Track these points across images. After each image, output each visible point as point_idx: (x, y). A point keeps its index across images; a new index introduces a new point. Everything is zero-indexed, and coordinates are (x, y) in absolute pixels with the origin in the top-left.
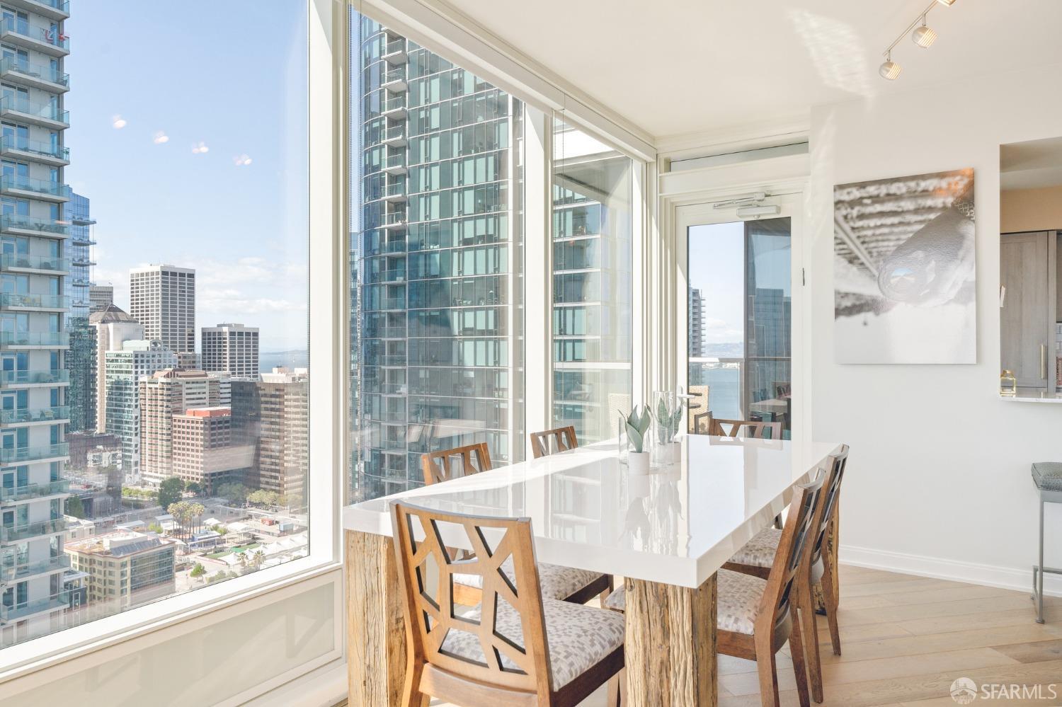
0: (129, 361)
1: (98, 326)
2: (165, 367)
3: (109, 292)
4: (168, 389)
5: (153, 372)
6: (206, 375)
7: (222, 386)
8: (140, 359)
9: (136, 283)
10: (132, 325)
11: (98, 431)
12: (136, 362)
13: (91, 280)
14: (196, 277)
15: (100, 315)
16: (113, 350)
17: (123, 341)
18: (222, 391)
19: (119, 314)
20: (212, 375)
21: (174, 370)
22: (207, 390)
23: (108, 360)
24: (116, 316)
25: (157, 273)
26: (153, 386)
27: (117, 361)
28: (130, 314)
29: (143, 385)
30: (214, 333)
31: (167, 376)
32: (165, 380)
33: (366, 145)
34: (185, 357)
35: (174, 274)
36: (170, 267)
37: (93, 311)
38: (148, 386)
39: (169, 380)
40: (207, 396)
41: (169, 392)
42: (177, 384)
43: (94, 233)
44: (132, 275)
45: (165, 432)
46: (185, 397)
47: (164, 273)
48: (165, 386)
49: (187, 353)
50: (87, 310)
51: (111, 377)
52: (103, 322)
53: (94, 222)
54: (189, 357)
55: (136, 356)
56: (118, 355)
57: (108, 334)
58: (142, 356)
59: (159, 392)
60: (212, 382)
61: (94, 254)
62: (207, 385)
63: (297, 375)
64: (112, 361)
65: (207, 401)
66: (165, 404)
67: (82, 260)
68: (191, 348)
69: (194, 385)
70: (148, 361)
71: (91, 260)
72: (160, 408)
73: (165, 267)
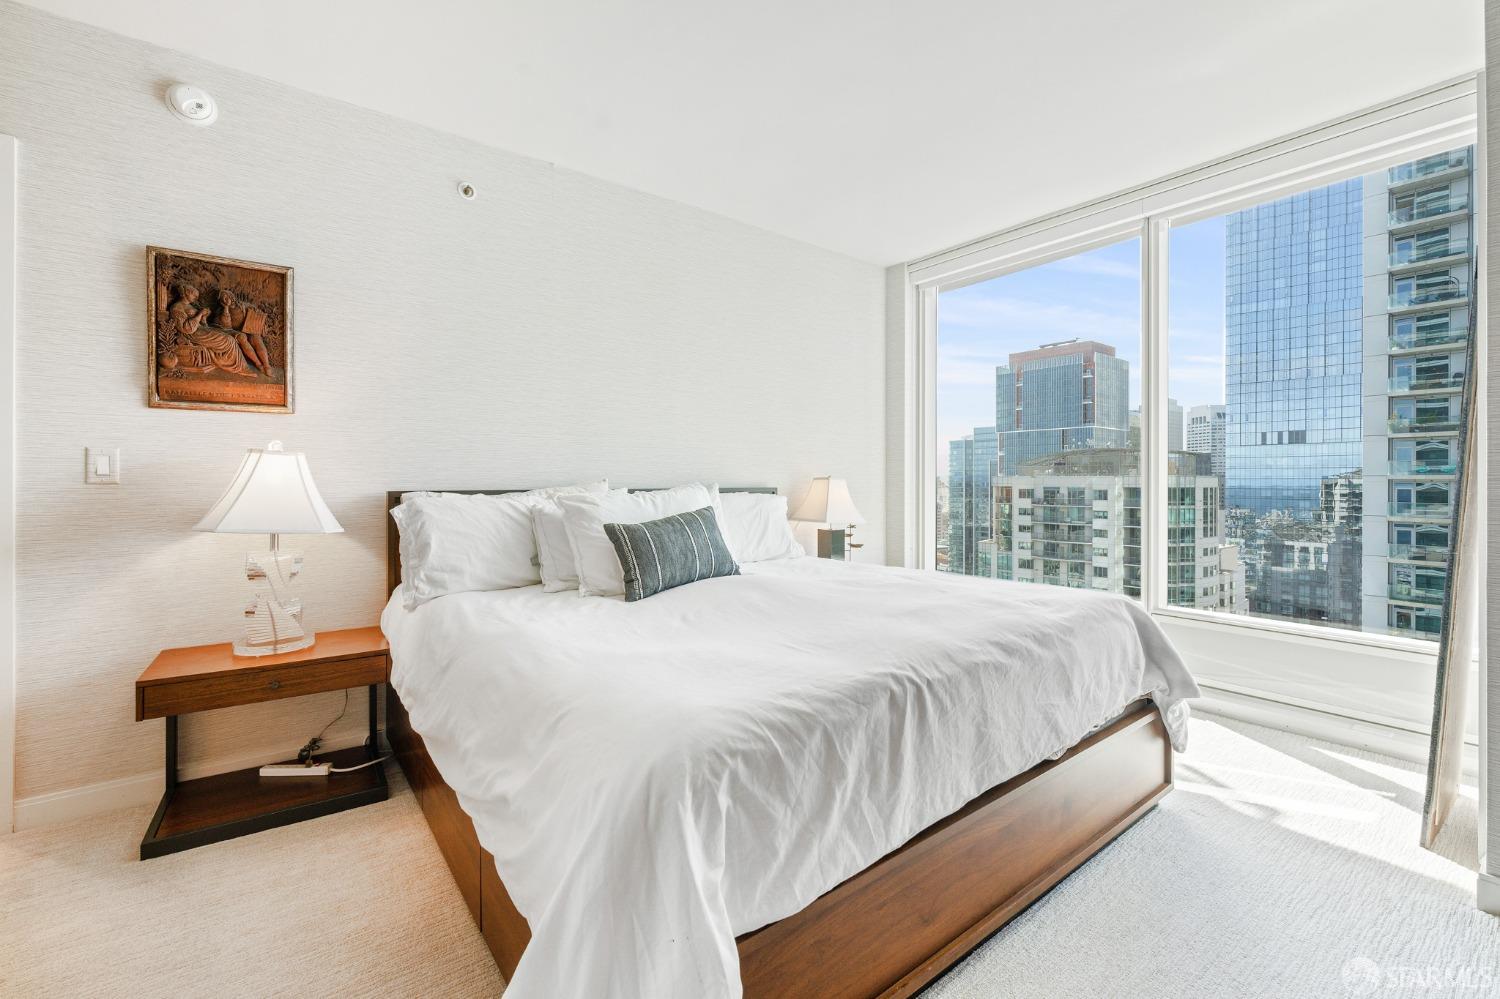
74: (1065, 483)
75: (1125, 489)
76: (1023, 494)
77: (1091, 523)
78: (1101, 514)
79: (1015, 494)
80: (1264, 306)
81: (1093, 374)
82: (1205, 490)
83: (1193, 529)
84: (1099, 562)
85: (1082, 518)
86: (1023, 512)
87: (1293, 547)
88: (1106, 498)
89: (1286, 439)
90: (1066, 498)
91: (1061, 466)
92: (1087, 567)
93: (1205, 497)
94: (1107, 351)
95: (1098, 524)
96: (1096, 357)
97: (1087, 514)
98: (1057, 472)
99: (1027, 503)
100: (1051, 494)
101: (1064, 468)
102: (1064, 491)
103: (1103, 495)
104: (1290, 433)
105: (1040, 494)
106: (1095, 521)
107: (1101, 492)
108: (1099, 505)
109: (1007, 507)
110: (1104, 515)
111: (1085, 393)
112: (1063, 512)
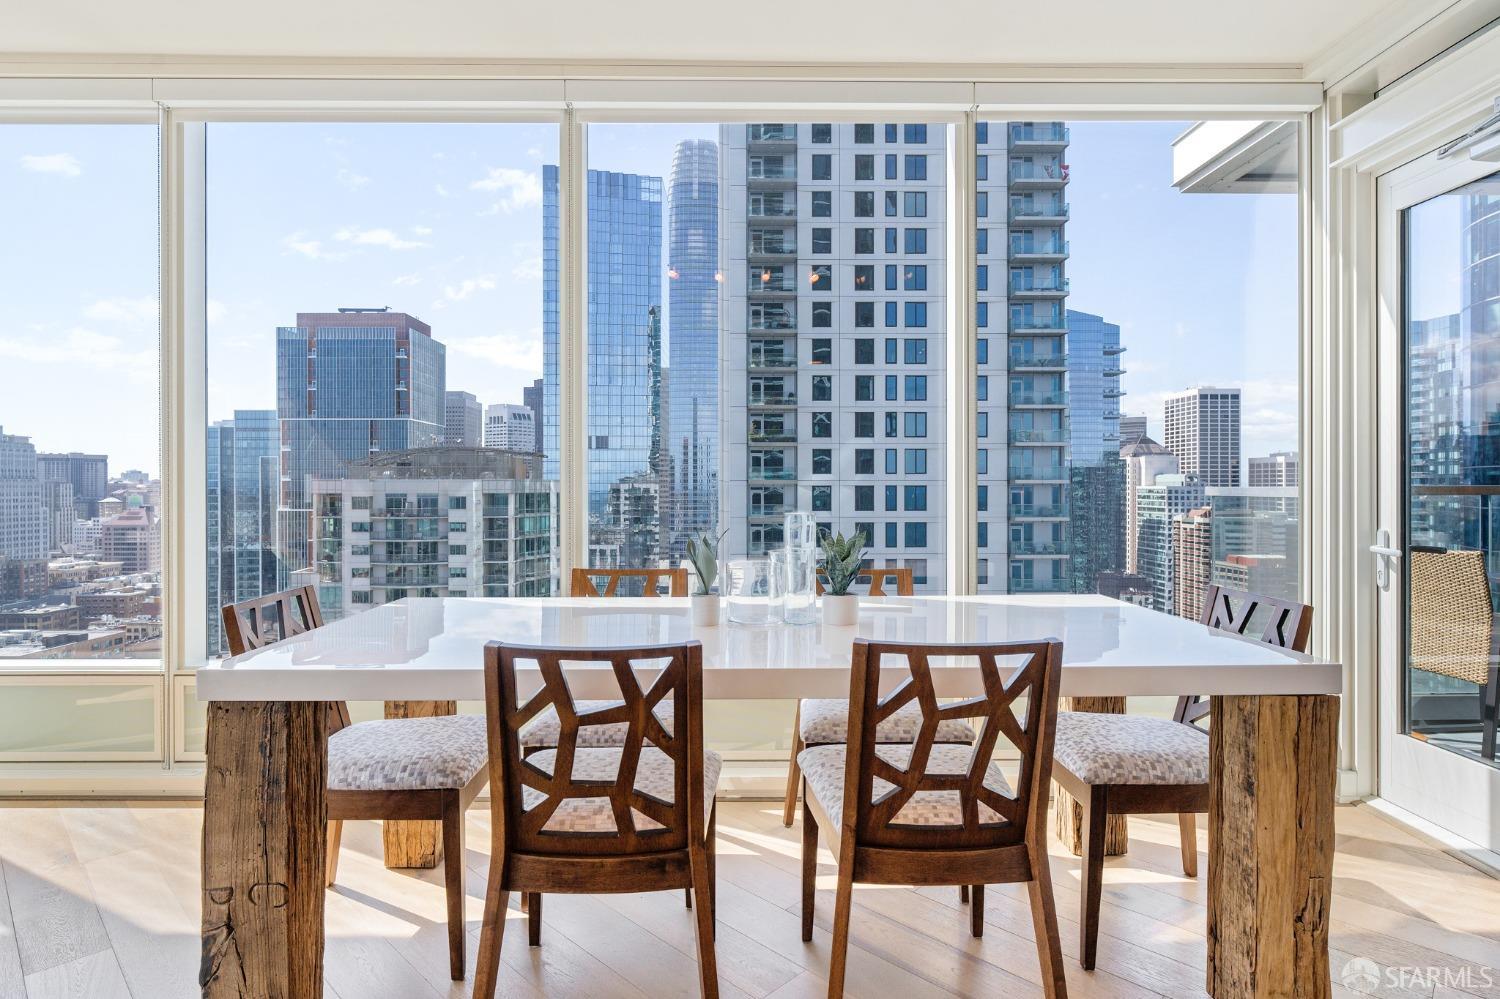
0: (1163, 498)
1: (1129, 460)
2: (1202, 504)
3: (1142, 423)
4: (1205, 531)
5: (1189, 511)
7: (1275, 530)
8: (1173, 495)
9: (1171, 410)
10: (1166, 457)
11: (1128, 572)
12: (1170, 498)
13: (1121, 412)
14: (1241, 397)
15: (1131, 448)
16: (1144, 486)
17: (1156, 475)
19: (1151, 445)
22: (1254, 534)
23: (1139, 497)
24: (1148, 448)
25: (1195, 398)
26: (1188, 526)
27: (1149, 497)
28: (1164, 445)
29: (1176, 525)
30: (1266, 465)
31: (1205, 515)
32: (1202, 520)
35: (1214, 397)
36: (1210, 389)
37: (1123, 444)
38: (1182, 526)
39: (1207, 520)
41: (1207, 534)
43: (1125, 361)
44: (1167, 402)
45: (1202, 579)
47: (1203, 397)
48: (1202, 527)
50: (1118, 443)
51: (1142, 515)
52: (1134, 455)
53: (1125, 350)
55: (1170, 492)
56: (1150, 491)
57: (1140, 468)
58: (1176, 492)
59: (1195, 533)
60: (1261, 526)
61: (1124, 383)
64: (1144, 497)
65: (1254, 547)
66: (1202, 547)
67: (1112, 391)
68: (1236, 483)
70: (1183, 498)
71: (1121, 390)
72: (1196, 552)
73: (1204, 389)
74: (413, 489)
75: (484, 495)
76: (357, 504)
77: (447, 537)
78: (458, 526)
79: (347, 505)
81: (408, 355)
82: (558, 496)
83: (548, 538)
85: (434, 531)
86: (359, 528)
88: (464, 507)
89: (594, 445)
90: (415, 508)
91: (404, 468)
93: (558, 505)
94: (425, 329)
95: (455, 539)
96: (411, 334)
97: (441, 527)
98: (401, 475)
99: (363, 516)
100: (394, 503)
101: (409, 470)
102: (412, 499)
103: (460, 503)
104: (597, 438)
105: (381, 503)
106: (451, 535)
107: (458, 499)
108: (455, 516)
109: (332, 522)
110: (461, 528)
111: (398, 376)
112: (411, 526)
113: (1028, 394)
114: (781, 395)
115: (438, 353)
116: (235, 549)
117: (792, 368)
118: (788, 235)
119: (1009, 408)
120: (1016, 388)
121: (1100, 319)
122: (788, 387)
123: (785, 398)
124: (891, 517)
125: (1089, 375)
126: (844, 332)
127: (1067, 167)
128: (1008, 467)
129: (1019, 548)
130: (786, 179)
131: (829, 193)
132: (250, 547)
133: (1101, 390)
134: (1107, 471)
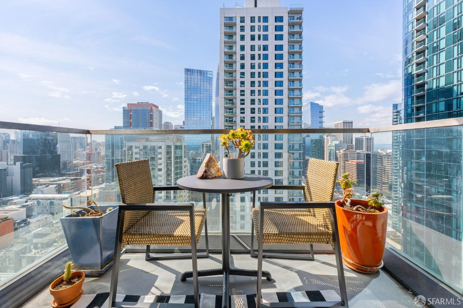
0: (334, 147)
5: (340, 150)
6: (356, 151)
7: (361, 154)
8: (336, 146)
10: (335, 137)
12: (335, 147)
14: (353, 123)
16: (329, 144)
17: (332, 141)
18: (361, 156)
20: (358, 151)
21: (346, 149)
22: (356, 156)
23: (328, 146)
25: (342, 123)
27: (330, 146)
30: (360, 139)
32: (343, 152)
33: (405, 66)
34: (349, 146)
35: (346, 123)
36: (345, 121)
38: (338, 153)
39: (344, 152)
40: (356, 157)
41: (344, 156)
42: (347, 153)
44: (335, 124)
45: (343, 166)
46: (349, 157)
47: (344, 123)
48: (343, 154)
49: (350, 144)
51: (329, 151)
52: (327, 136)
53: (324, 111)
54: (351, 146)
55: (335, 145)
57: (328, 139)
58: (337, 145)
59: (341, 155)
60: (358, 153)
61: (324, 119)
62: (356, 154)
63: (388, 152)
64: (329, 147)
65: (356, 158)
66: (343, 158)
67: (321, 121)
68: (352, 143)
69: (351, 154)
70: (338, 147)
71: (323, 121)
72: (341, 160)
73: (344, 121)
74: (149, 144)
75: (166, 146)
76: (136, 148)
79: (134, 148)
80: (192, 102)
81: (153, 113)
82: (184, 146)
83: (182, 156)
84: (160, 167)
85: (154, 154)
86: (136, 153)
87: (197, 159)
90: (150, 149)
92: (156, 169)
93: (184, 148)
94: (157, 107)
95: (159, 156)
96: (153, 108)
97: (156, 153)
98: (146, 141)
99: (137, 150)
100: (145, 148)
102: (149, 146)
103: (160, 147)
105: (142, 147)
106: (158, 155)
107: (160, 146)
108: (159, 151)
109: (131, 152)
110: (161, 153)
111: (151, 118)
112: (149, 153)
113: (293, 121)
114: (233, 121)
115: (160, 113)
116: (115, 158)
117: (235, 115)
118: (234, 83)
119: (288, 125)
120: (290, 120)
121: (319, 104)
122: (234, 120)
123: (233, 123)
124: (259, 151)
125: (316, 118)
126: (248, 106)
127: (303, 65)
128: (288, 139)
129: (291, 159)
130: (234, 69)
131: (244, 73)
132: (118, 158)
133: (318, 121)
134: (320, 140)
